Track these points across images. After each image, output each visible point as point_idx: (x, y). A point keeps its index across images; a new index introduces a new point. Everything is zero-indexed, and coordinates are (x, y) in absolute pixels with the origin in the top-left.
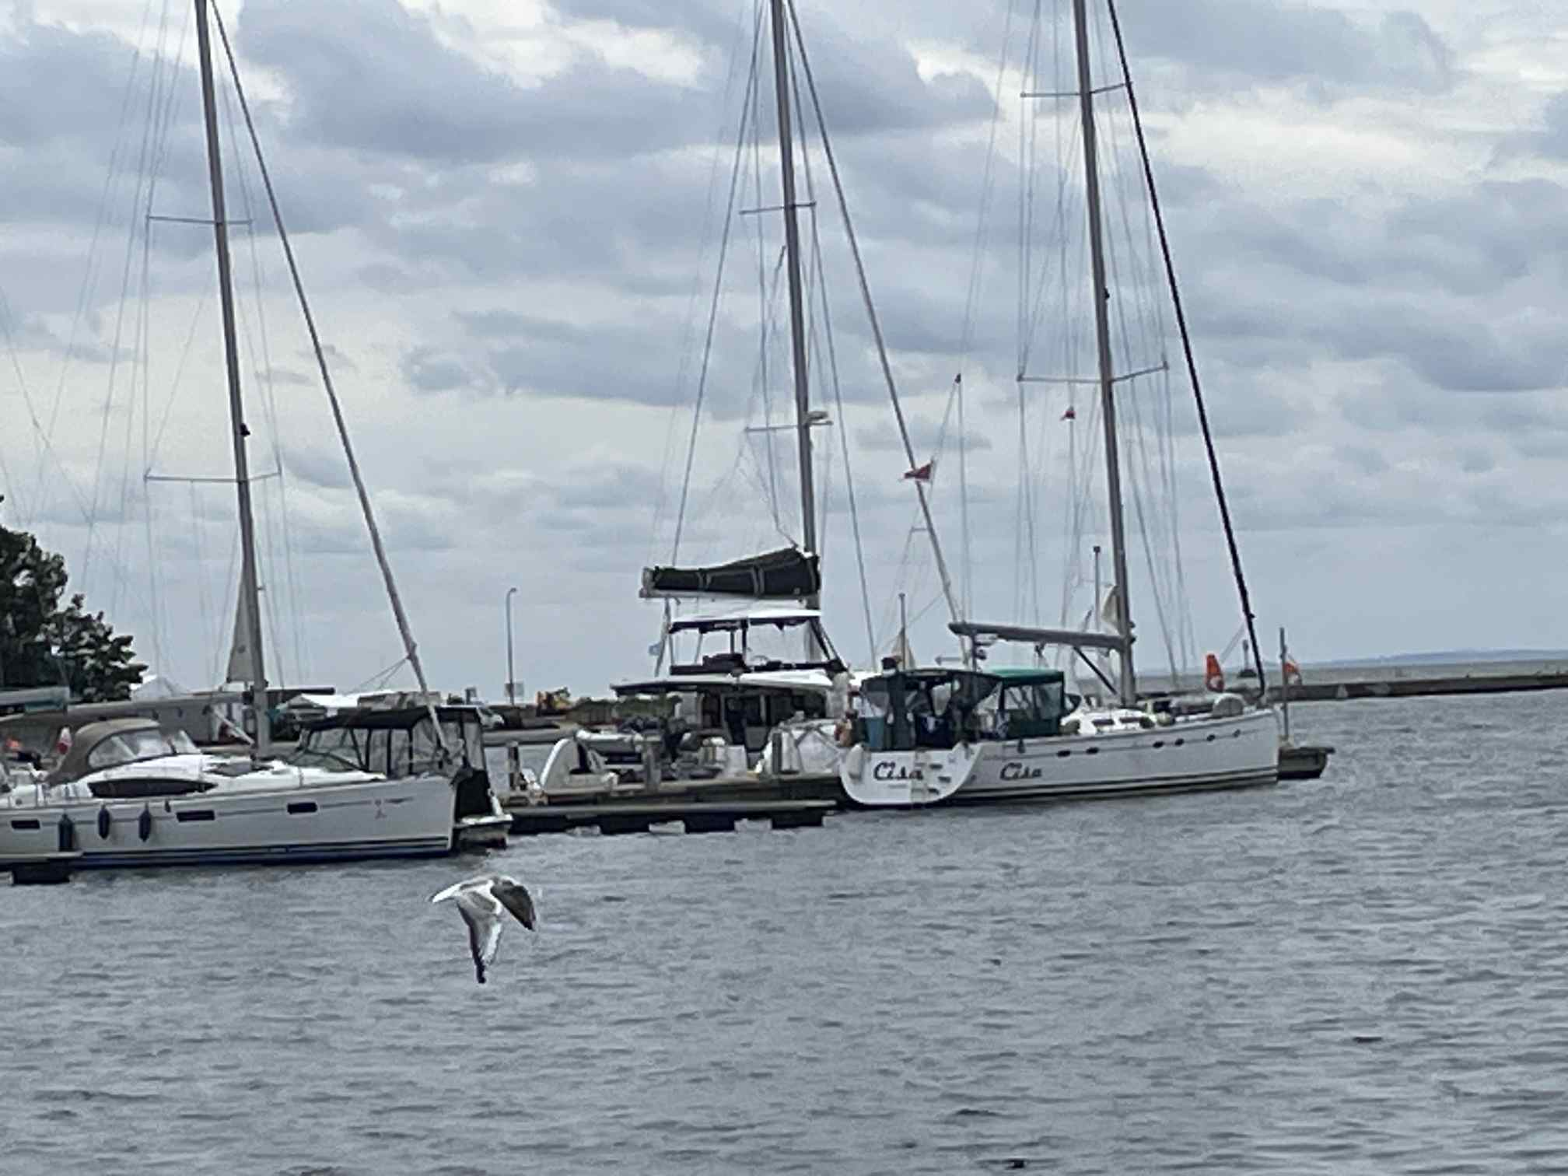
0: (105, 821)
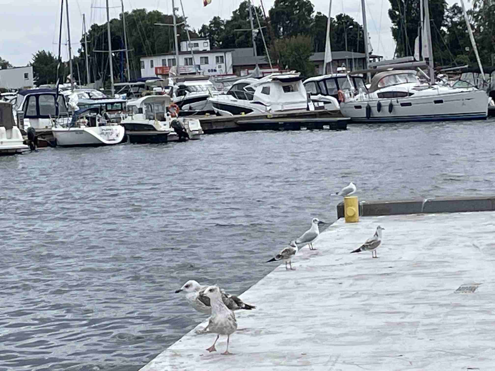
0: (379, 106)
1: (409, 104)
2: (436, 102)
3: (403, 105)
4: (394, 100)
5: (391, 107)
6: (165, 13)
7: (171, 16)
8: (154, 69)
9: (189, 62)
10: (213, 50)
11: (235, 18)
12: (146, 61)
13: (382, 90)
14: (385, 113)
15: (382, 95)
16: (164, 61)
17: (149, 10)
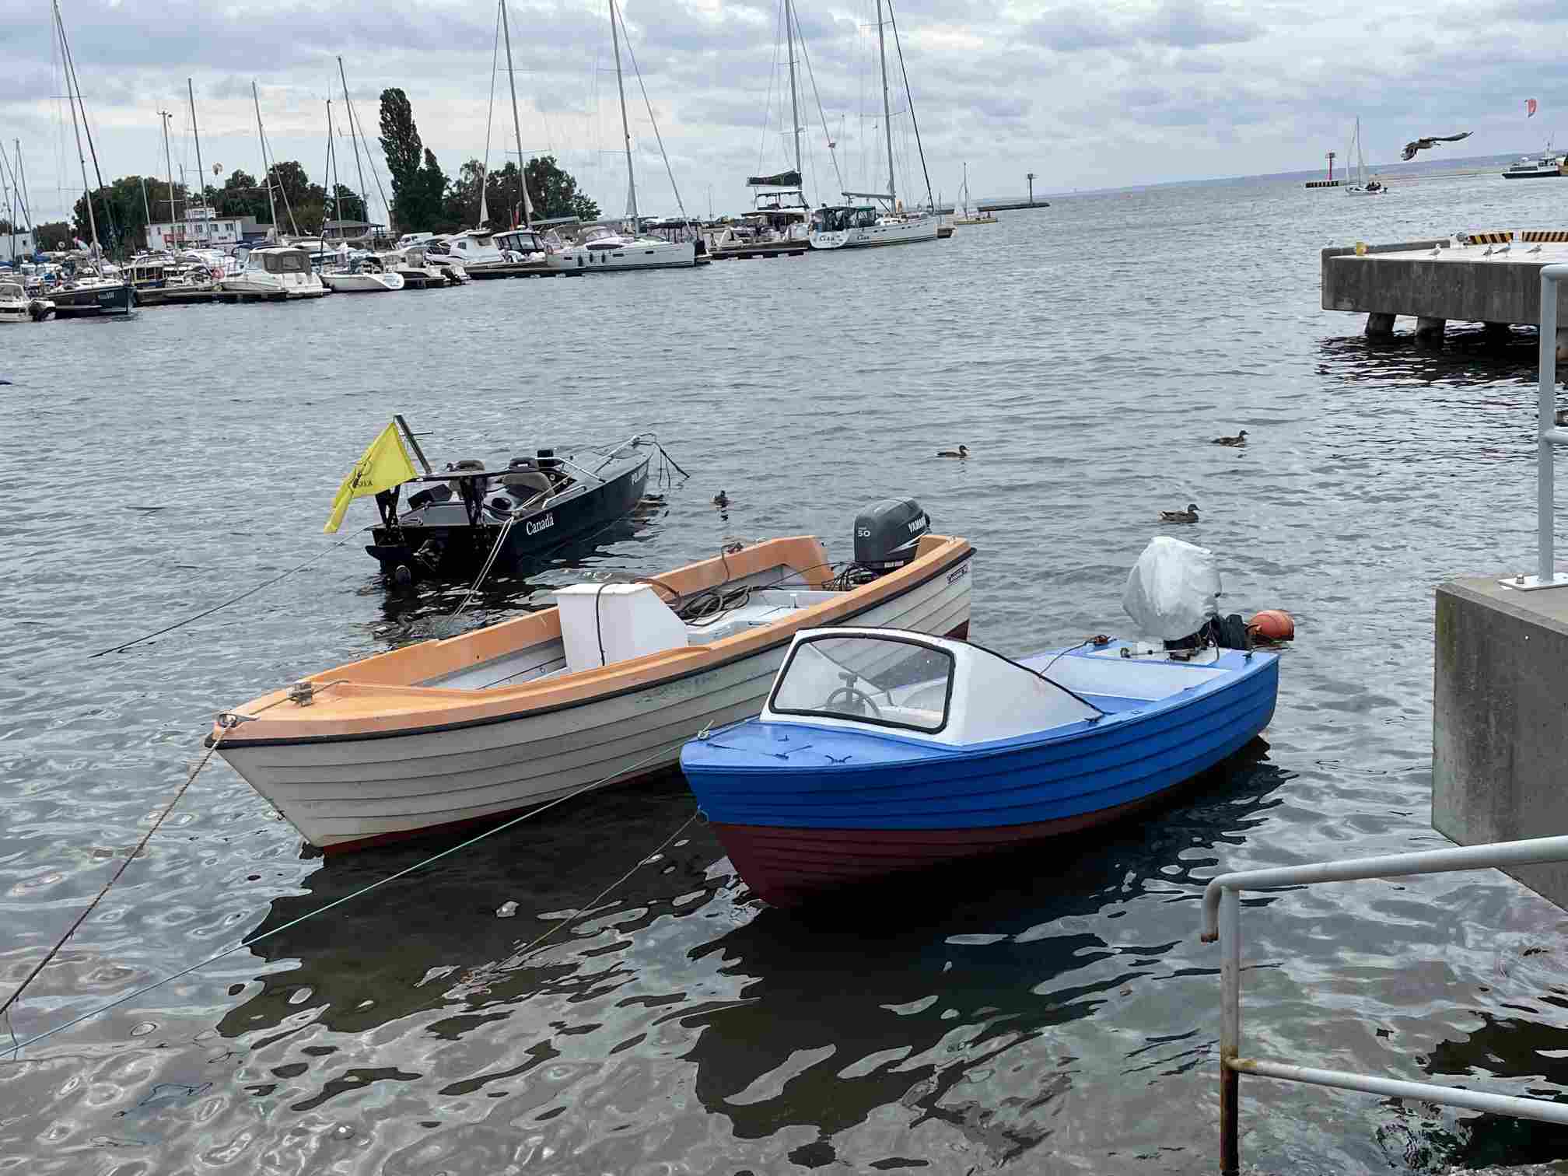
0: (591, 258)
1: (621, 255)
2: (647, 253)
3: (615, 255)
4: (607, 252)
5: (604, 258)
6: (160, 180)
7: (168, 184)
8: (162, 236)
9: (199, 229)
10: (219, 217)
11: (228, 187)
12: (153, 229)
13: (590, 244)
14: (598, 263)
15: (589, 248)
16: (172, 228)
17: (145, 176)
